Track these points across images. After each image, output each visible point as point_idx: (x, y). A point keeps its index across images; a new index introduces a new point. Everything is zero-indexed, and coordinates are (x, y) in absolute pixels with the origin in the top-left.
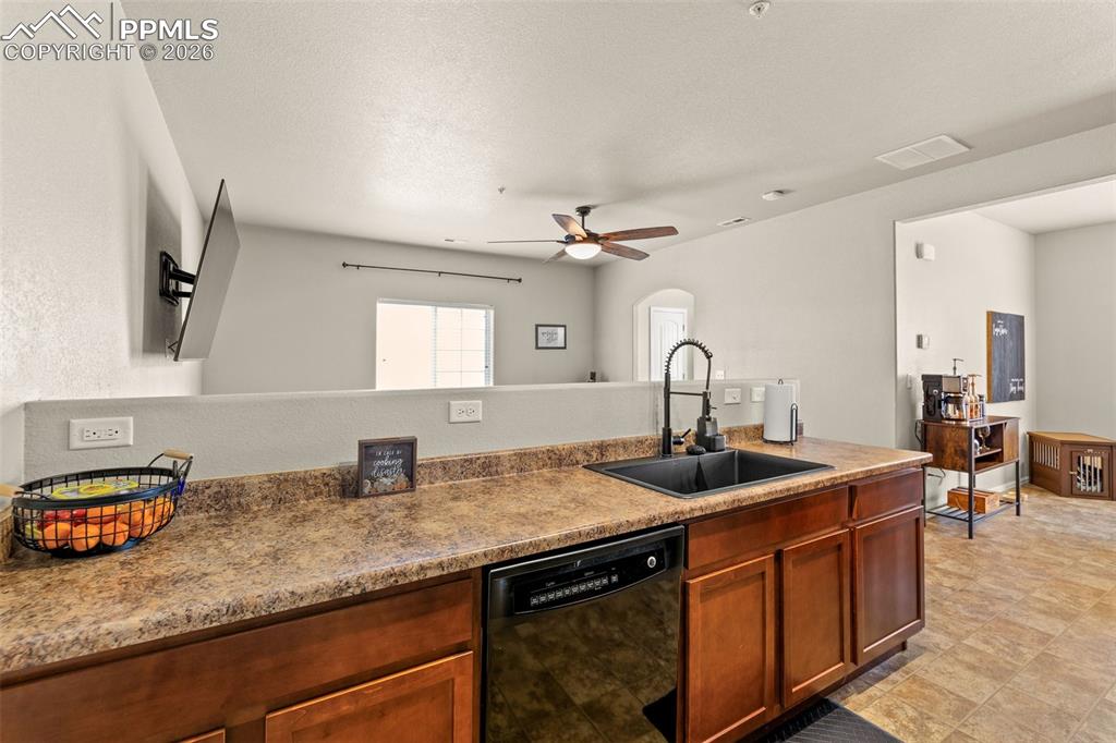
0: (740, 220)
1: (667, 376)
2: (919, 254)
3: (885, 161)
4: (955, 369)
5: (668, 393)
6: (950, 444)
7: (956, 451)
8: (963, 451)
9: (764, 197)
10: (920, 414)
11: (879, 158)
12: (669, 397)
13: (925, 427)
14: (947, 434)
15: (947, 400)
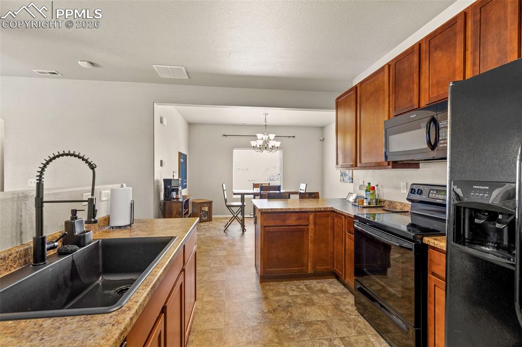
0: (55, 73)
1: (40, 186)
2: (161, 122)
3: (156, 69)
4: (173, 176)
5: (40, 202)
6: (175, 210)
7: (177, 213)
8: (179, 212)
9: (79, 62)
10: (162, 197)
11: (154, 66)
12: (42, 206)
13: (165, 204)
14: (174, 206)
15: (173, 190)
